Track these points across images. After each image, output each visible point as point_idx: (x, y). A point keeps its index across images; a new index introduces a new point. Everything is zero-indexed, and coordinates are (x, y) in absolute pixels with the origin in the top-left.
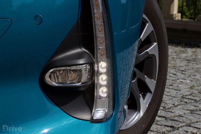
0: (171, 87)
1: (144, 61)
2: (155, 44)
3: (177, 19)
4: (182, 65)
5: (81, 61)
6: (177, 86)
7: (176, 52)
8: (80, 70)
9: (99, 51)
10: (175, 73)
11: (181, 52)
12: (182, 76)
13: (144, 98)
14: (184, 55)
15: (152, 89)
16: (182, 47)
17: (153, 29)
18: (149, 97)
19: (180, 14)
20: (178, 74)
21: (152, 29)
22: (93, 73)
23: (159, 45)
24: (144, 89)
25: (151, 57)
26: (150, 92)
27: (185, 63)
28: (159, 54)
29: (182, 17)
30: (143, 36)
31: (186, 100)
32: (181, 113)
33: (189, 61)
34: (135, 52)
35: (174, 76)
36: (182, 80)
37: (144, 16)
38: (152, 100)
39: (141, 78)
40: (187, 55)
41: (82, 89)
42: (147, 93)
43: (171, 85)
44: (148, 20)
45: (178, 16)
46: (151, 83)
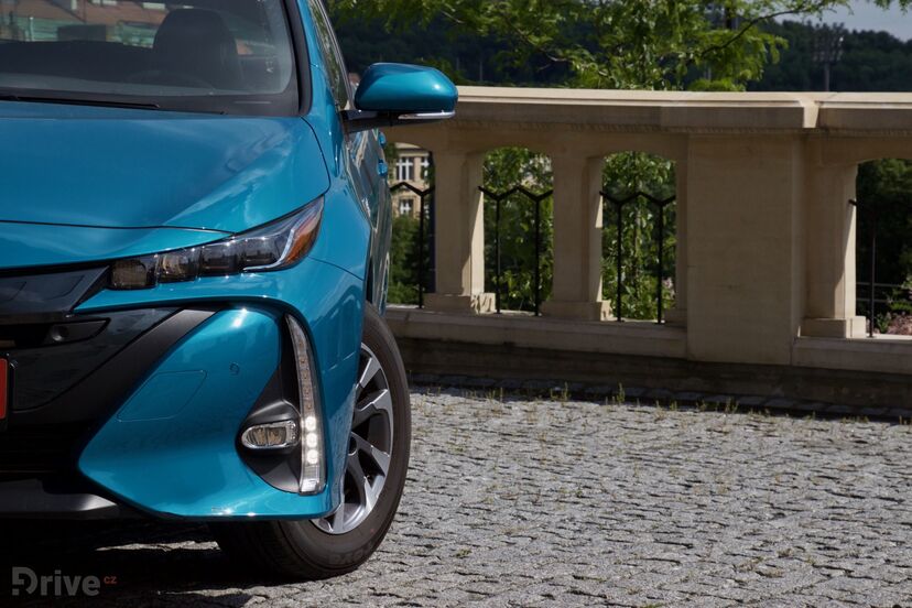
0: (441, 491)
1: (368, 421)
2: (386, 391)
3: (483, 311)
4: (483, 446)
5: (284, 417)
6: (457, 489)
7: (475, 415)
8: (284, 429)
9: (305, 404)
10: (457, 463)
11: (492, 414)
12: (476, 469)
13: (371, 484)
14: (496, 422)
15: (385, 467)
16: (497, 398)
17: (380, 367)
18: (380, 481)
19: (492, 296)
20: (465, 465)
21: (378, 366)
22: (299, 432)
23: (392, 393)
24: (372, 469)
25: (379, 415)
26: (382, 474)
27: (495, 441)
28: (394, 408)
29: (498, 306)
30: (364, 379)
31: (467, 511)
32: (451, 530)
33: (505, 436)
34: (352, 405)
35: (455, 470)
36: (468, 478)
37: (364, 346)
38: (385, 487)
39: (365, 450)
40: (506, 423)
41: (287, 452)
42: (376, 475)
43: (442, 488)
44: (371, 353)
45: (486, 303)
46: (383, 459)
